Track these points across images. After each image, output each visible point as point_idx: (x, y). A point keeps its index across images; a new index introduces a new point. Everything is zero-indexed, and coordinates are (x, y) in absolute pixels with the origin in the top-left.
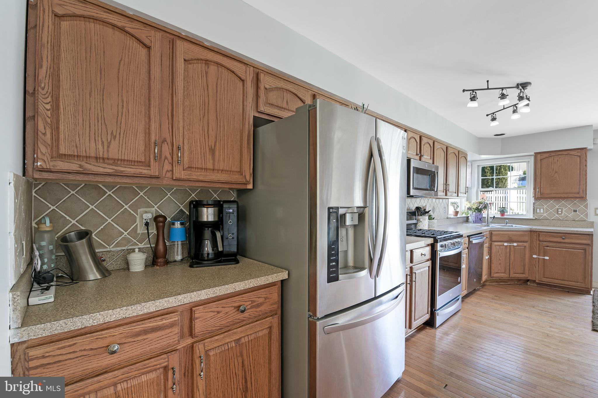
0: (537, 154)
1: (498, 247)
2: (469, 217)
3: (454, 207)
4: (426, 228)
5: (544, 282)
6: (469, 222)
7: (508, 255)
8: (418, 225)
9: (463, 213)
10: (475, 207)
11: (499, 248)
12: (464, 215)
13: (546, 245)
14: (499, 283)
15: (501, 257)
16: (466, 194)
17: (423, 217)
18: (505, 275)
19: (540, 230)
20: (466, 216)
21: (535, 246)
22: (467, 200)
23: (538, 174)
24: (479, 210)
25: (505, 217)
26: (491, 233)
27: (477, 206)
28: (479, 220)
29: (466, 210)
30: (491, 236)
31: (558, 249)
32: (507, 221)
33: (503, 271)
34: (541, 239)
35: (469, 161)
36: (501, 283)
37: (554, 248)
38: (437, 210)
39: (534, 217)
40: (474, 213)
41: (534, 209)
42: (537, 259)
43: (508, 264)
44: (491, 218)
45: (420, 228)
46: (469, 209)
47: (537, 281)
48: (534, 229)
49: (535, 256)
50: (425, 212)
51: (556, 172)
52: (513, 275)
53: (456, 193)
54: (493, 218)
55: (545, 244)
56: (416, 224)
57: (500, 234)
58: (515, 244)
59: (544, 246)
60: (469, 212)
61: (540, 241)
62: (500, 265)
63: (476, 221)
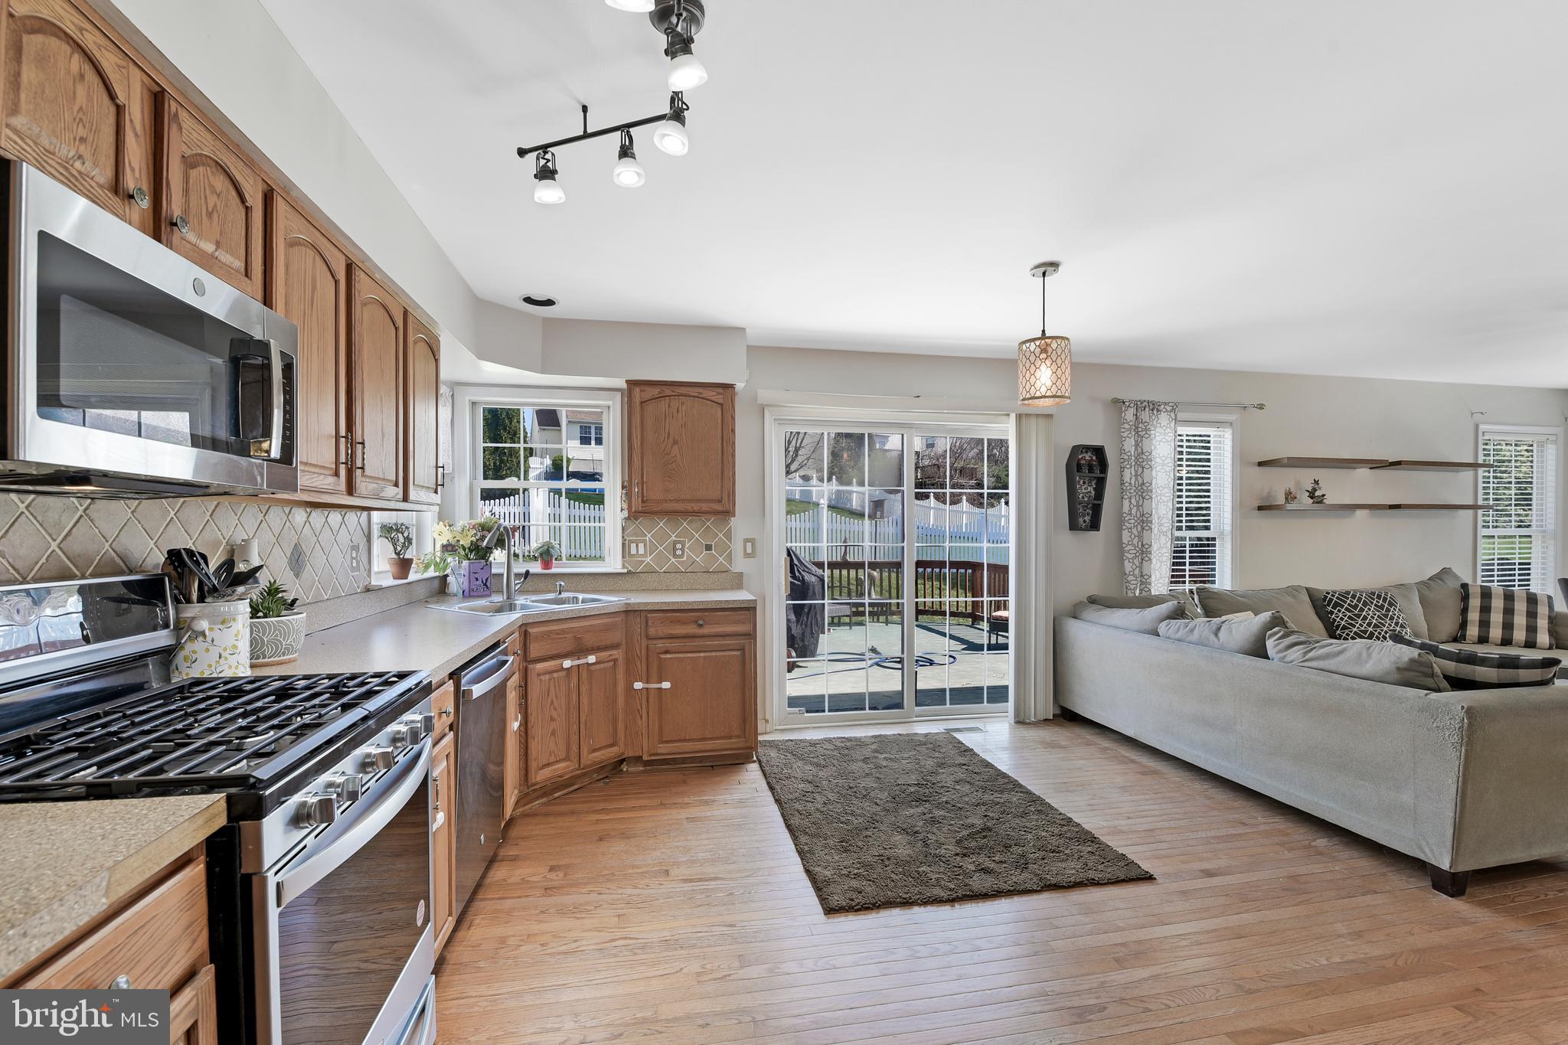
0: (632, 383)
1: (547, 677)
2: (447, 576)
3: (395, 545)
4: (238, 667)
5: (663, 754)
6: (449, 595)
7: (574, 696)
8: (182, 654)
9: (427, 567)
10: (466, 542)
11: (550, 680)
12: (431, 573)
13: (664, 650)
14: (551, 797)
15: (555, 710)
16: (436, 492)
17: (223, 607)
18: (568, 767)
19: (650, 608)
20: (437, 574)
21: (638, 652)
22: (441, 517)
23: (637, 443)
24: (479, 552)
25: (554, 570)
26: (524, 630)
27: (474, 539)
28: (482, 585)
29: (438, 554)
30: (525, 644)
31: (690, 655)
32: (563, 584)
33: (562, 755)
34: (652, 631)
35: (445, 383)
36: (556, 795)
37: (681, 655)
38: (316, 562)
39: (624, 567)
40: (465, 563)
41: (623, 545)
42: (645, 692)
43: (575, 727)
44: (518, 575)
45: (195, 673)
46: (449, 548)
47: (645, 758)
48: (634, 604)
49: (638, 685)
50: (234, 578)
51: (675, 442)
52: (590, 758)
53: (396, 485)
54: (525, 578)
55: (660, 644)
56: (166, 656)
57: (550, 632)
58: (592, 659)
59: (658, 651)
60: (449, 560)
61: (648, 638)
62: (552, 737)
63: (471, 590)
